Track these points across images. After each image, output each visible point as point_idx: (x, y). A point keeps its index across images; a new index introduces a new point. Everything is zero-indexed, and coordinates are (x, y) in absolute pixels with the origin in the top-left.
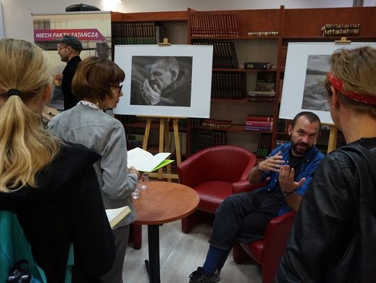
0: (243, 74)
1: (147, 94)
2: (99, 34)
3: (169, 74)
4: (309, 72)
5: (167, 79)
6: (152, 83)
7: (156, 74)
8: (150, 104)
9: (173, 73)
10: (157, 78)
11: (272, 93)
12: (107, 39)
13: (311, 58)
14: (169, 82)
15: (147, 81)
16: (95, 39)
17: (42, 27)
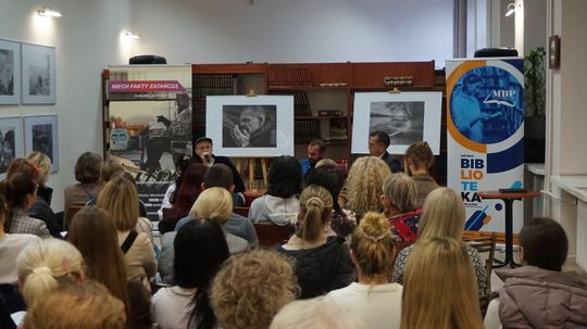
0: (317, 121)
1: (238, 137)
2: (179, 85)
3: (257, 120)
4: (372, 115)
5: (255, 124)
6: (241, 128)
7: (245, 120)
8: (241, 146)
9: (260, 119)
10: (246, 124)
11: (345, 137)
13: (373, 104)
14: (257, 127)
15: (237, 126)
16: (175, 89)
17: (119, 78)
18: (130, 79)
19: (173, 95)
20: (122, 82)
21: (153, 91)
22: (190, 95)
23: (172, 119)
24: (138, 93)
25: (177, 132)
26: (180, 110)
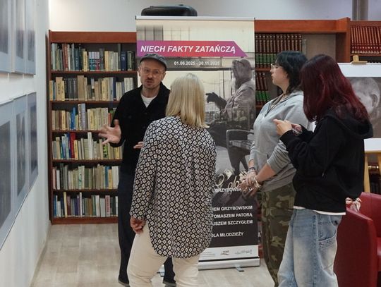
2: (237, 48)
9: (374, 97)
12: (249, 56)
16: (230, 54)
17: (150, 37)
18: (167, 38)
19: (228, 63)
20: (154, 43)
21: (201, 56)
22: (253, 63)
23: (227, 97)
24: (179, 59)
25: (235, 115)
26: (238, 84)
